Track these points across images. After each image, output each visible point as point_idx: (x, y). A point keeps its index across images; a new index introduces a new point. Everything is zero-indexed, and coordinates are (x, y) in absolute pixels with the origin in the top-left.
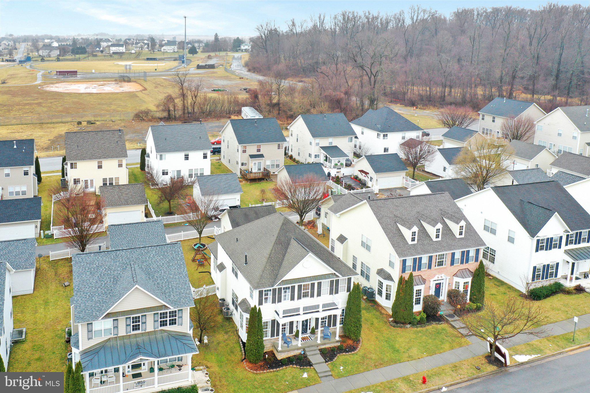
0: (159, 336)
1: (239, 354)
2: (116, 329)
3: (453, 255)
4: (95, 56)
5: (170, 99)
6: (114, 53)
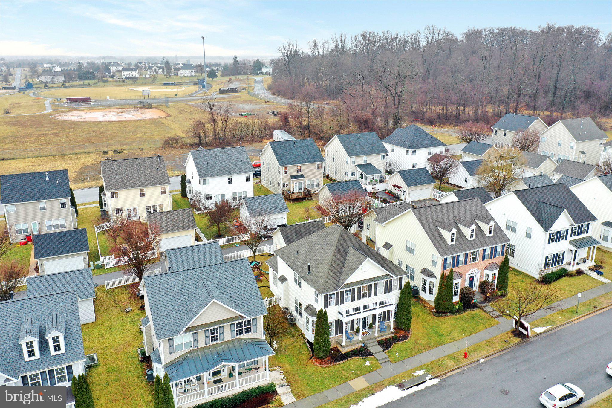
0: (237, 344)
1: (307, 353)
2: (196, 342)
3: (484, 251)
4: (106, 81)
5: (200, 124)
6: (126, 78)
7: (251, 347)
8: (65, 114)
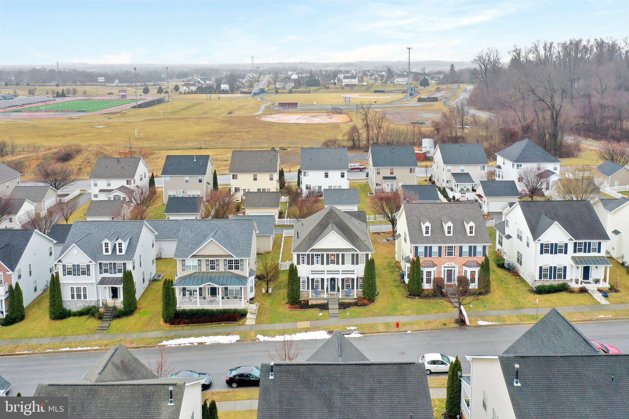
3: (461, 248)
4: (328, 88)
5: (354, 129)
6: (346, 85)
7: (234, 279)
8: (269, 116)
